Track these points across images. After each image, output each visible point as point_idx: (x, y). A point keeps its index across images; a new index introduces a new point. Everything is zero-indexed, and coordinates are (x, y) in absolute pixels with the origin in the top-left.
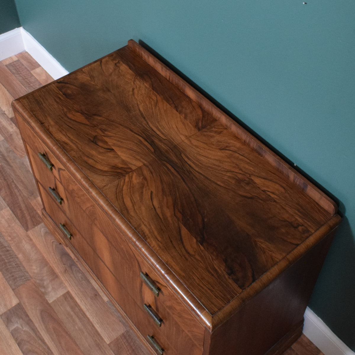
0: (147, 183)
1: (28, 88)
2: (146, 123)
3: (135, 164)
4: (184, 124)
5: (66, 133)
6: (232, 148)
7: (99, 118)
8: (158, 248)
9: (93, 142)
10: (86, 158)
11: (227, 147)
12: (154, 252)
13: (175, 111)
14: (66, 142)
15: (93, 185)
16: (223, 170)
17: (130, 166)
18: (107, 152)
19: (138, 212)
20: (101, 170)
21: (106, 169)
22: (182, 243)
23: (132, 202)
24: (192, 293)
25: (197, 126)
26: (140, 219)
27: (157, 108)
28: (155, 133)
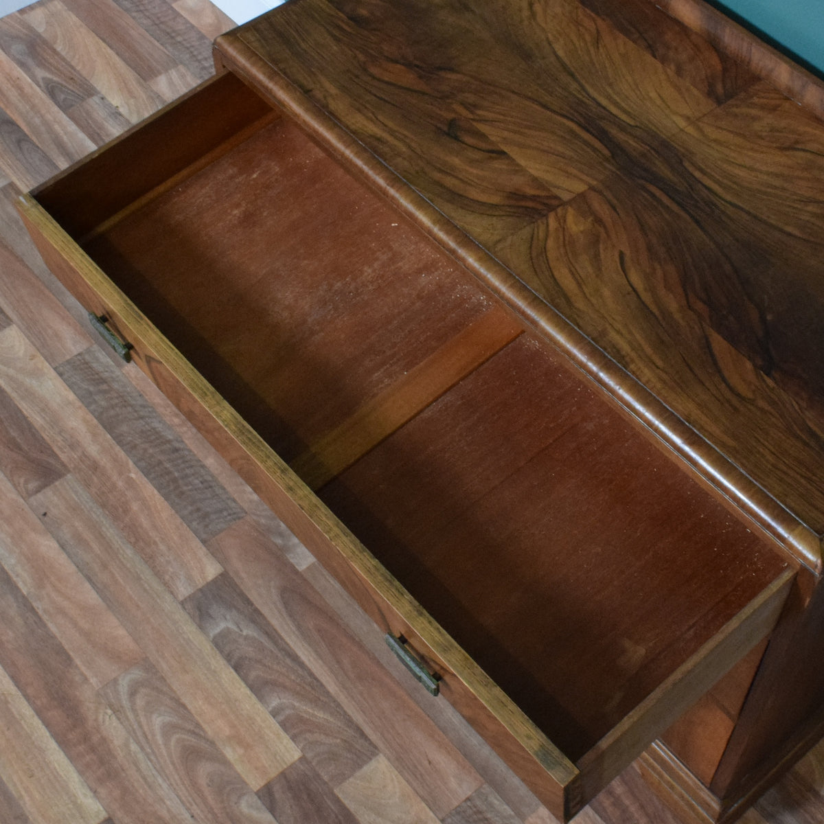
0: (607, 232)
1: (170, 48)
2: (579, 89)
3: (569, 186)
4: (678, 88)
5: (373, 113)
6: (810, 146)
7: (453, 76)
8: (659, 386)
9: (448, 134)
10: (437, 176)
11: (797, 142)
12: (650, 394)
13: (648, 58)
14: (378, 136)
15: (466, 239)
16: (795, 197)
17: (556, 191)
18: (491, 157)
19: (594, 301)
20: (483, 204)
21: (495, 199)
22: (719, 371)
23: (576, 280)
24: (761, 487)
25: (711, 93)
26: (604, 317)
27: (601, 50)
28: (607, 113)
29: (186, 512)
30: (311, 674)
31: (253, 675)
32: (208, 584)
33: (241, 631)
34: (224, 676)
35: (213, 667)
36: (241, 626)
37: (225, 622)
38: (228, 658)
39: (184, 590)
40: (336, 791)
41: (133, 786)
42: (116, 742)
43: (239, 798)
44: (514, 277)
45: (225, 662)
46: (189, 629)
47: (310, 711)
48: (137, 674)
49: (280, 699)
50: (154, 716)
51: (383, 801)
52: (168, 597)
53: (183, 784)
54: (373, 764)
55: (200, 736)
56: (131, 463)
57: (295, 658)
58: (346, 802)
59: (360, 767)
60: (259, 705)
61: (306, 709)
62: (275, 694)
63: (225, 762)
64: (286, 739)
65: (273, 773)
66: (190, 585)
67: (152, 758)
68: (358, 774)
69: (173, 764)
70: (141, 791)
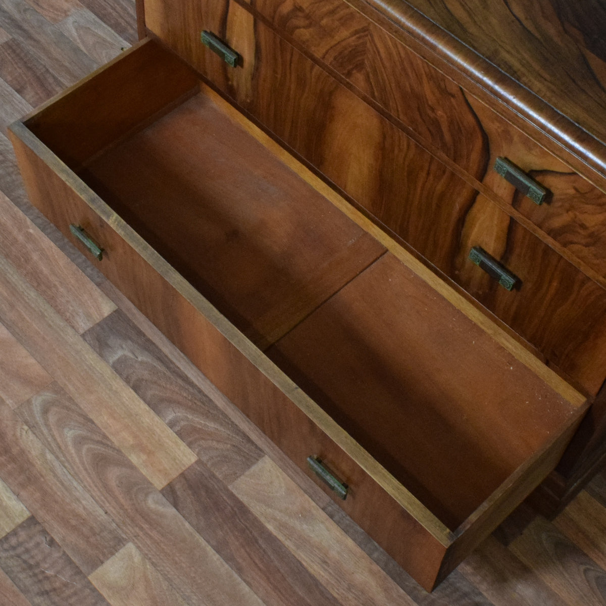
19: (483, 27)
29: (80, 260)
30: (200, 391)
31: (149, 393)
32: (105, 320)
33: (137, 358)
34: (125, 395)
35: (114, 388)
36: (136, 354)
37: (122, 351)
38: (127, 380)
39: (84, 325)
40: (230, 487)
41: (51, 489)
42: (33, 453)
43: (147, 495)
44: (413, 9)
45: (125, 383)
46: (91, 357)
47: (203, 422)
48: (48, 395)
49: (175, 413)
50: (66, 430)
51: (270, 494)
52: (70, 331)
53: (96, 486)
54: (260, 464)
55: (108, 445)
56: (29, 221)
57: (186, 379)
58: (239, 496)
59: (249, 467)
60: (157, 418)
61: (198, 421)
62: (171, 409)
63: (132, 467)
64: (183, 446)
65: (174, 474)
66: (88, 320)
67: (66, 464)
68: (247, 473)
69: (86, 470)
70: (59, 493)
